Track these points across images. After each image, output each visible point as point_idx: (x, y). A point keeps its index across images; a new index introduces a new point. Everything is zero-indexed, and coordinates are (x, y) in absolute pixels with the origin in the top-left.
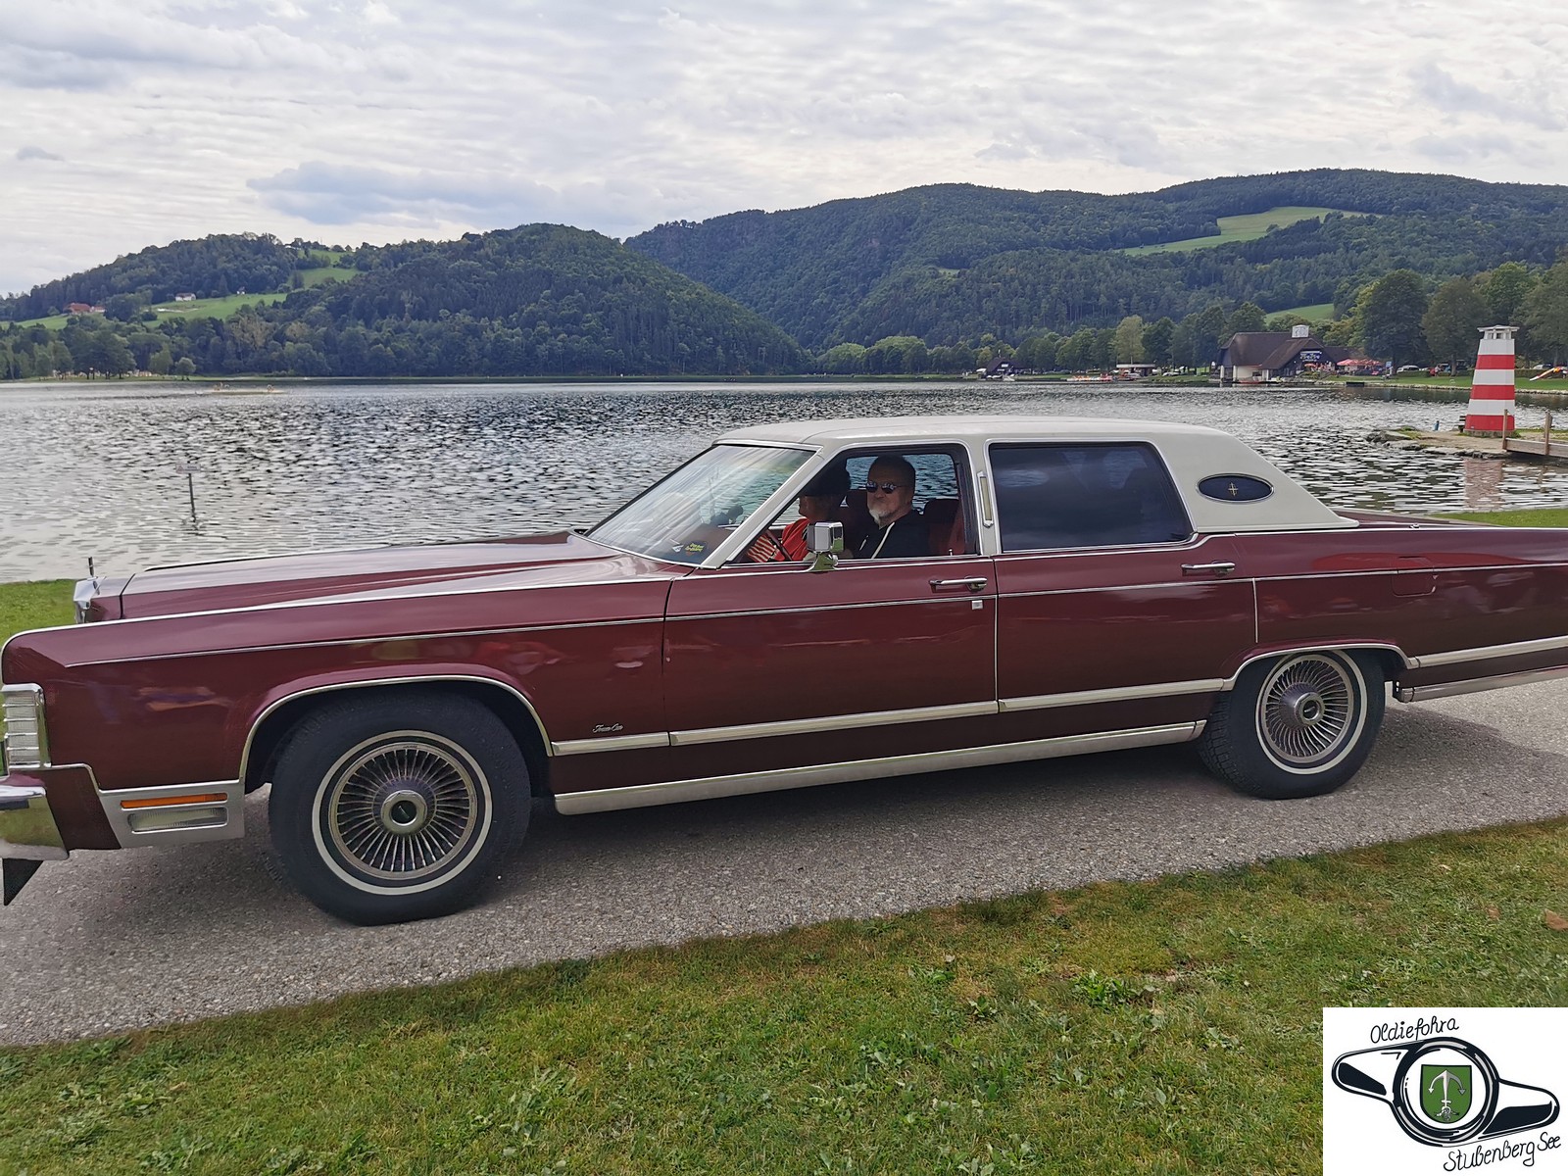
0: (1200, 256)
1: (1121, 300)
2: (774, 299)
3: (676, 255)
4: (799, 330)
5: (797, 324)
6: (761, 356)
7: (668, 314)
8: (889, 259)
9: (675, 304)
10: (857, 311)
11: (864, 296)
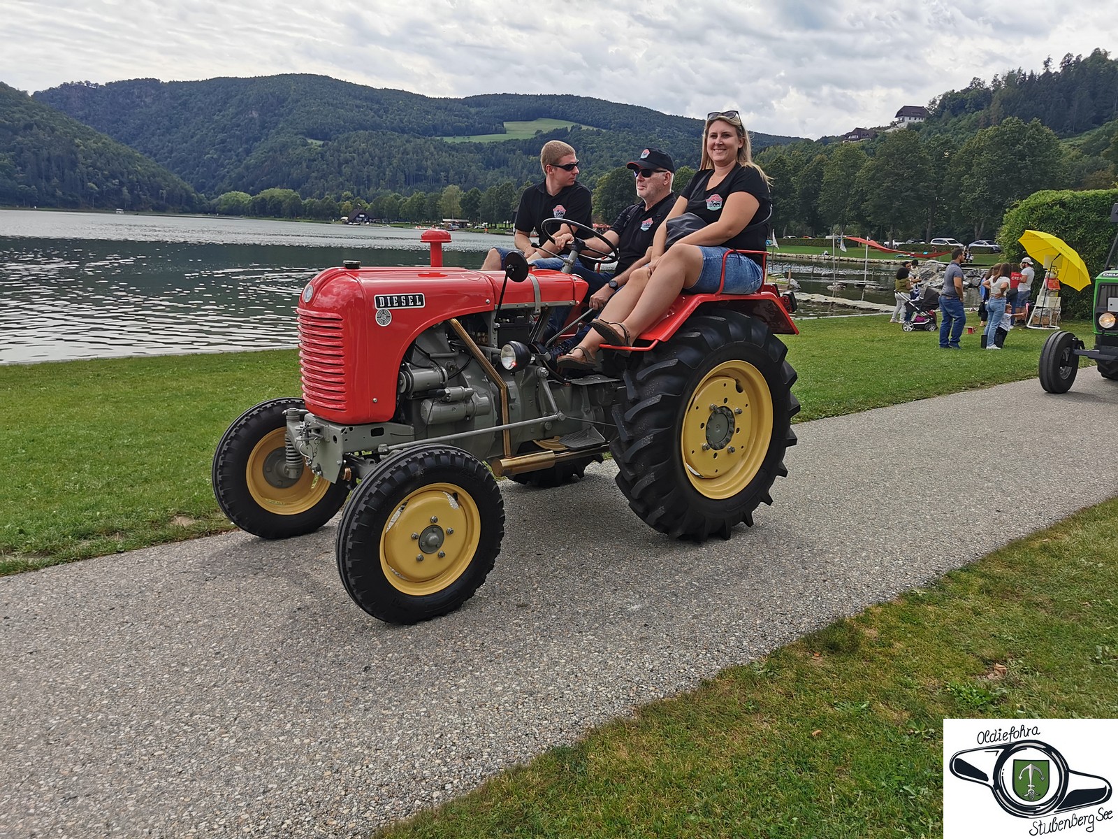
0: (494, 146)
1: (442, 173)
2: (171, 152)
3: (82, 109)
4: (193, 178)
5: (193, 173)
6: (162, 197)
7: (77, 158)
8: (266, 128)
9: (83, 151)
10: (243, 166)
11: (247, 156)
